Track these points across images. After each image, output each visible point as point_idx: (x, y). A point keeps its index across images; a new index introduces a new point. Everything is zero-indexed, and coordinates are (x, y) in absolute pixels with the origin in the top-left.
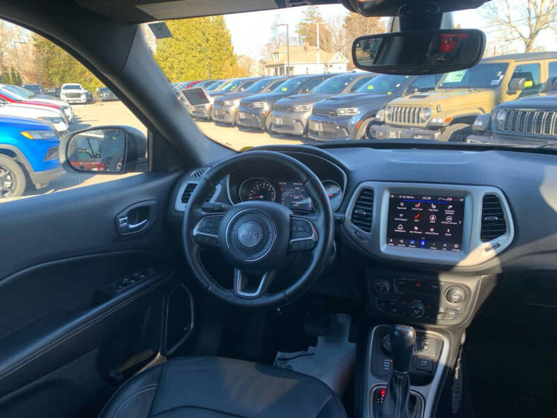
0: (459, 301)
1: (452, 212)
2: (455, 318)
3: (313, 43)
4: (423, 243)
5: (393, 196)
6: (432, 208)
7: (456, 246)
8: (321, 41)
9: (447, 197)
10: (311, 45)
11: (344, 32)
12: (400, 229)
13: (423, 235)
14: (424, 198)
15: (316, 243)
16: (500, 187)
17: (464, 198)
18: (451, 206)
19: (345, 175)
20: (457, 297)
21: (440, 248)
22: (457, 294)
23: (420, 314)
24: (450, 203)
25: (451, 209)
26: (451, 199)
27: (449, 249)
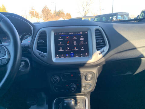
0: (91, 80)
1: (83, 39)
2: (90, 88)
3: (34, 16)
4: (72, 55)
5: (56, 34)
6: (74, 38)
7: (87, 54)
8: (36, 15)
9: (80, 32)
10: (33, 16)
11: (42, 13)
12: (61, 50)
13: (72, 51)
14: (70, 34)
15: (9, 60)
16: (100, 26)
17: (87, 32)
18: (82, 36)
19: (32, 28)
20: (90, 78)
21: (80, 56)
22: (90, 76)
23: (74, 89)
24: (81, 35)
25: (82, 38)
26: (82, 33)
27: (84, 56)
